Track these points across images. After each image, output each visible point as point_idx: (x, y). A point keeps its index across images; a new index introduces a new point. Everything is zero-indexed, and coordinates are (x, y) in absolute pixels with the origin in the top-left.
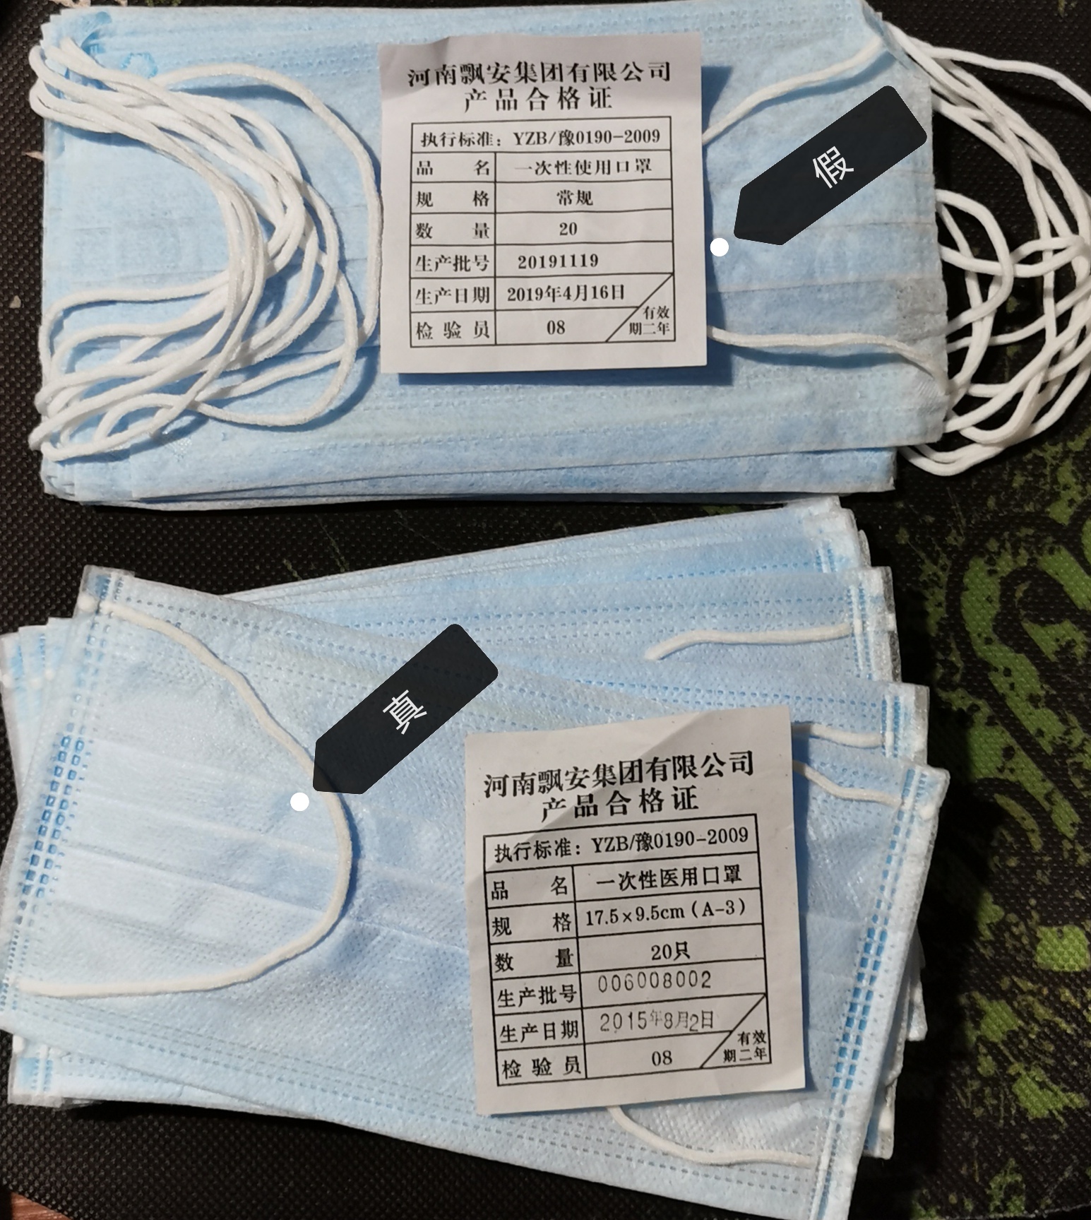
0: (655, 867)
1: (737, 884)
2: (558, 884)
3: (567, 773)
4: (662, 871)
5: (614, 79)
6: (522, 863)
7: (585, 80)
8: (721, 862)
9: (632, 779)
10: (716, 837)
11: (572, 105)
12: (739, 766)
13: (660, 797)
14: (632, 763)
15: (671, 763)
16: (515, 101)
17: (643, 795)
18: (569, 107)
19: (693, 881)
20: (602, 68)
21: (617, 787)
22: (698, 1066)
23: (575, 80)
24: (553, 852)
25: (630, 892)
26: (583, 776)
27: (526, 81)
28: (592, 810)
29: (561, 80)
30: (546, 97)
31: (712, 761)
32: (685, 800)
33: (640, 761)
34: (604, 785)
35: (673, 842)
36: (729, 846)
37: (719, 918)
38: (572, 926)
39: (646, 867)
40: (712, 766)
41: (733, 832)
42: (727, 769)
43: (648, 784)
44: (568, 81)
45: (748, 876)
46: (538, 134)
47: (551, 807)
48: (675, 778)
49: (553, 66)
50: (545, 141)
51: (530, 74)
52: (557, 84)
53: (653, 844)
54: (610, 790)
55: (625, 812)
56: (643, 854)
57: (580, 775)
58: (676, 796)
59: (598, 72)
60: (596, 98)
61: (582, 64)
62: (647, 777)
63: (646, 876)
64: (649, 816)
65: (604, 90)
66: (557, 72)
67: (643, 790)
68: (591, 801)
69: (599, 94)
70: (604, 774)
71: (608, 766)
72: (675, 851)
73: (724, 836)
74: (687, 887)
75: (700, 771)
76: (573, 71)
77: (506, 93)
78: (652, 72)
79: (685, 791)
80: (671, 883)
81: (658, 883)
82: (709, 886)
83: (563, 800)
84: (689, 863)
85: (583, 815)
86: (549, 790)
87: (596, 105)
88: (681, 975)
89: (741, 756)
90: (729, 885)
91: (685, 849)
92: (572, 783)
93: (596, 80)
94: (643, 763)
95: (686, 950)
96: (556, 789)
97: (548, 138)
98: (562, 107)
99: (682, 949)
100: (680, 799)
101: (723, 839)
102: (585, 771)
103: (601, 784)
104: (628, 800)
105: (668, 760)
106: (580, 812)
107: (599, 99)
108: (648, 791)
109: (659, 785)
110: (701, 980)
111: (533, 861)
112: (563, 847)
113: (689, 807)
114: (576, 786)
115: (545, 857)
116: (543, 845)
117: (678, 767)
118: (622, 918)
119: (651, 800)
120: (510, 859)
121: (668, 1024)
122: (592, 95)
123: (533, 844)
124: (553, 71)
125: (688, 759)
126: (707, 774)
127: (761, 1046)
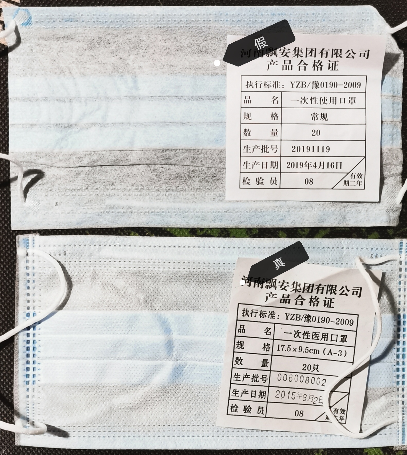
2: (268, 330)
3: (280, 283)
5: (341, 57)
7: (326, 57)
9: (308, 291)
11: (319, 69)
12: (355, 293)
14: (310, 285)
15: (326, 287)
16: (292, 66)
17: (311, 298)
18: (318, 70)
20: (336, 51)
21: (301, 293)
22: (314, 419)
23: (322, 57)
24: (268, 316)
27: (298, 57)
28: (288, 301)
29: (315, 57)
30: (307, 65)
31: (344, 289)
32: (328, 304)
33: (313, 284)
34: (295, 292)
35: (320, 320)
37: (334, 357)
40: (344, 291)
43: (314, 294)
44: (318, 57)
47: (270, 296)
48: (327, 293)
49: (312, 49)
51: (300, 53)
52: (313, 58)
53: (311, 320)
54: (298, 294)
55: (301, 304)
57: (285, 285)
58: (325, 301)
59: (334, 53)
60: (331, 66)
61: (326, 49)
62: (315, 291)
64: (311, 308)
65: (335, 62)
66: (313, 52)
67: (312, 296)
68: (288, 297)
69: (333, 64)
70: (296, 287)
71: (299, 283)
75: (338, 292)
76: (322, 52)
77: (287, 62)
78: (361, 54)
79: (330, 300)
80: (316, 338)
83: (276, 294)
85: (283, 303)
86: (270, 288)
87: (331, 69)
89: (357, 288)
92: (281, 287)
93: (332, 57)
94: (315, 285)
96: (273, 288)
98: (314, 70)
99: (316, 367)
102: (288, 284)
104: (304, 300)
105: (325, 286)
106: (282, 301)
107: (333, 67)
108: (314, 297)
109: (319, 295)
110: (322, 383)
111: (258, 318)
112: (272, 314)
113: (330, 307)
115: (264, 318)
117: (329, 289)
119: (314, 301)
121: (305, 399)
122: (329, 64)
124: (311, 52)
125: (334, 287)
126: (341, 294)
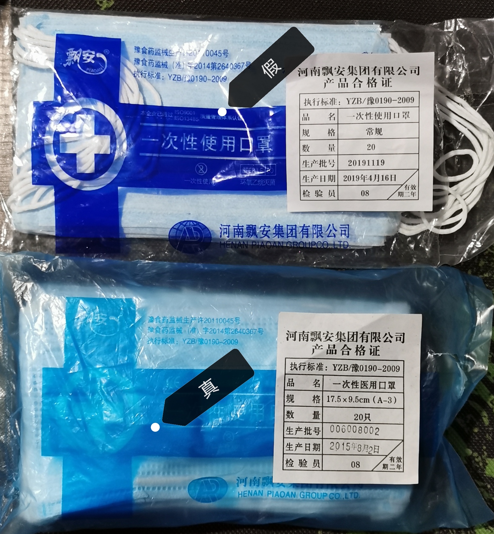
0: (359, 380)
1: (393, 390)
2: (316, 383)
3: (324, 334)
4: (361, 381)
5: (393, 75)
6: (301, 372)
7: (379, 74)
8: (387, 380)
9: (353, 340)
10: (387, 369)
11: (373, 85)
12: (398, 339)
13: (364, 349)
14: (354, 333)
15: (370, 335)
16: (347, 84)
17: (357, 348)
18: (372, 87)
19: (374, 387)
20: (388, 69)
21: (346, 343)
22: (371, 470)
23: (375, 74)
24: (316, 369)
25: (347, 389)
26: (331, 336)
27: (352, 74)
28: (334, 352)
29: (369, 74)
30: (361, 82)
31: (388, 336)
32: (374, 352)
33: (357, 332)
34: (340, 341)
35: (368, 369)
36: (391, 373)
37: (384, 405)
38: (321, 401)
39: (355, 379)
40: (387, 338)
41: (393, 367)
42: (393, 340)
43: (359, 343)
44: (372, 75)
45: (398, 387)
46: (358, 99)
47: (316, 348)
48: (371, 342)
49: (365, 67)
50: (361, 102)
51: (354, 72)
52: (367, 76)
53: (359, 369)
54: (343, 344)
55: (348, 354)
56: (354, 373)
57: (329, 335)
58: (371, 349)
59: (386, 71)
60: (384, 83)
61: (379, 67)
62: (360, 340)
63: (354, 383)
64: (358, 357)
65: (389, 80)
66: (367, 70)
67: (357, 346)
68: (334, 348)
69: (386, 81)
70: (341, 336)
71: (342, 333)
72: (368, 373)
73: (390, 368)
74: (371, 390)
75: (382, 340)
76: (374, 70)
77: (343, 80)
79: (375, 348)
80: (365, 387)
81: (359, 386)
82: (381, 390)
83: (322, 346)
84: (373, 379)
85: (330, 353)
86: (315, 340)
87: (384, 85)
88: (366, 428)
89: (400, 334)
90: (390, 390)
91: (372, 373)
92: (326, 338)
93: (385, 75)
94: (358, 334)
95: (369, 417)
96: (318, 340)
97: (362, 101)
98: (369, 86)
99: (368, 417)
100: (372, 351)
101: (389, 370)
102: (332, 334)
103: (339, 341)
104: (350, 349)
105: (369, 333)
106: (329, 352)
107: (386, 83)
108: (359, 346)
109: (364, 344)
110: (375, 431)
111: (307, 371)
112: (320, 366)
113: (376, 355)
114: (328, 340)
115: (312, 370)
116: (312, 365)
117: (373, 337)
118: (342, 400)
119: (360, 350)
120: (297, 369)
121: (359, 449)
122: (383, 81)
123: (307, 364)
124: (365, 70)
125: (378, 334)
126: (385, 341)
127: (400, 464)
